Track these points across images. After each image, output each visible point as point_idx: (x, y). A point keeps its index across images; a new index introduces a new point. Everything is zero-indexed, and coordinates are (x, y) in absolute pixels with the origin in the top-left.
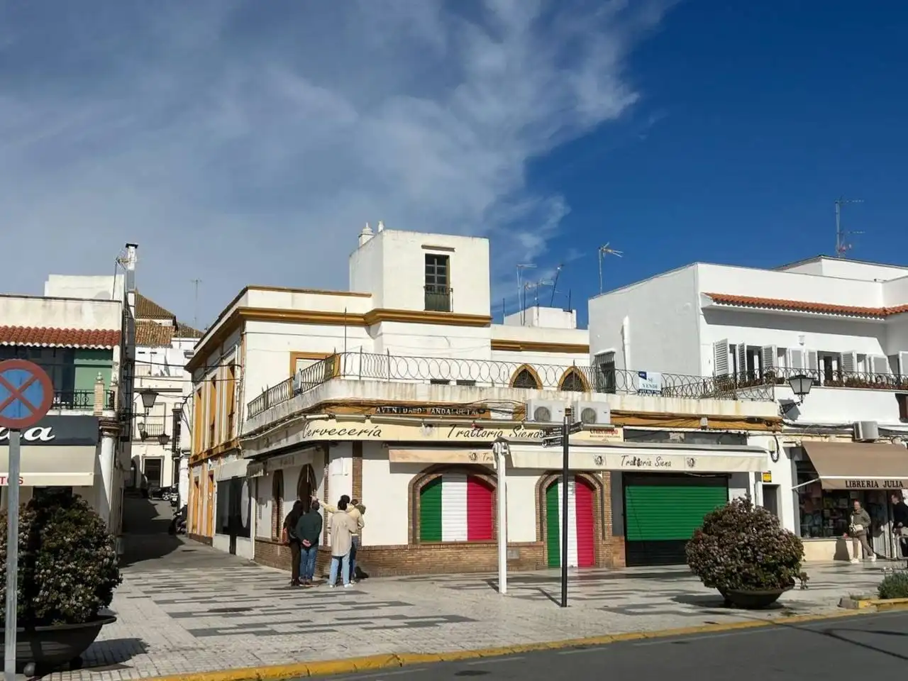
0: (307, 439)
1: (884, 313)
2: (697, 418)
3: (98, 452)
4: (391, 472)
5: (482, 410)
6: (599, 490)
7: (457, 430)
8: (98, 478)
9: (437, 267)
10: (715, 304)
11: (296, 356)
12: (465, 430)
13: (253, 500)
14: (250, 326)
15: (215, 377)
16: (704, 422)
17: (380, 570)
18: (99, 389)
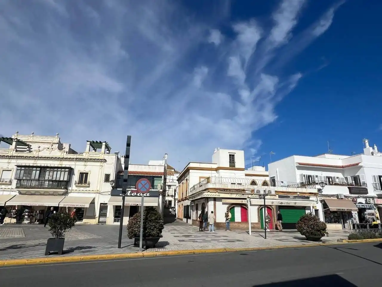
0: (203, 197)
1: (343, 167)
2: (296, 193)
3: (159, 199)
4: (223, 205)
5: (244, 190)
6: (273, 210)
7: (238, 195)
8: (159, 204)
9: (232, 157)
10: (299, 165)
11: (200, 178)
12: (240, 195)
13: (191, 210)
14: (191, 171)
15: (183, 182)
16: (298, 194)
17: (221, 228)
18: (159, 185)
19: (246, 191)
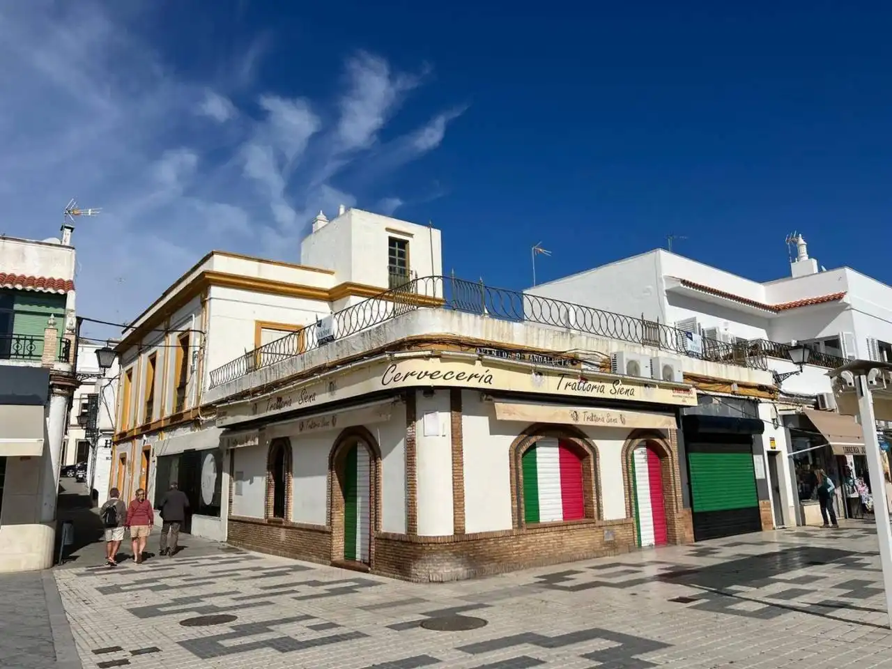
1: (777, 309)
2: (729, 383)
4: (491, 434)
5: (574, 360)
7: (566, 380)
9: (398, 248)
10: (682, 285)
11: (262, 326)
12: (572, 381)
13: (226, 477)
14: (215, 291)
15: (155, 353)
16: (735, 388)
18: (51, 336)
19: (586, 363)
